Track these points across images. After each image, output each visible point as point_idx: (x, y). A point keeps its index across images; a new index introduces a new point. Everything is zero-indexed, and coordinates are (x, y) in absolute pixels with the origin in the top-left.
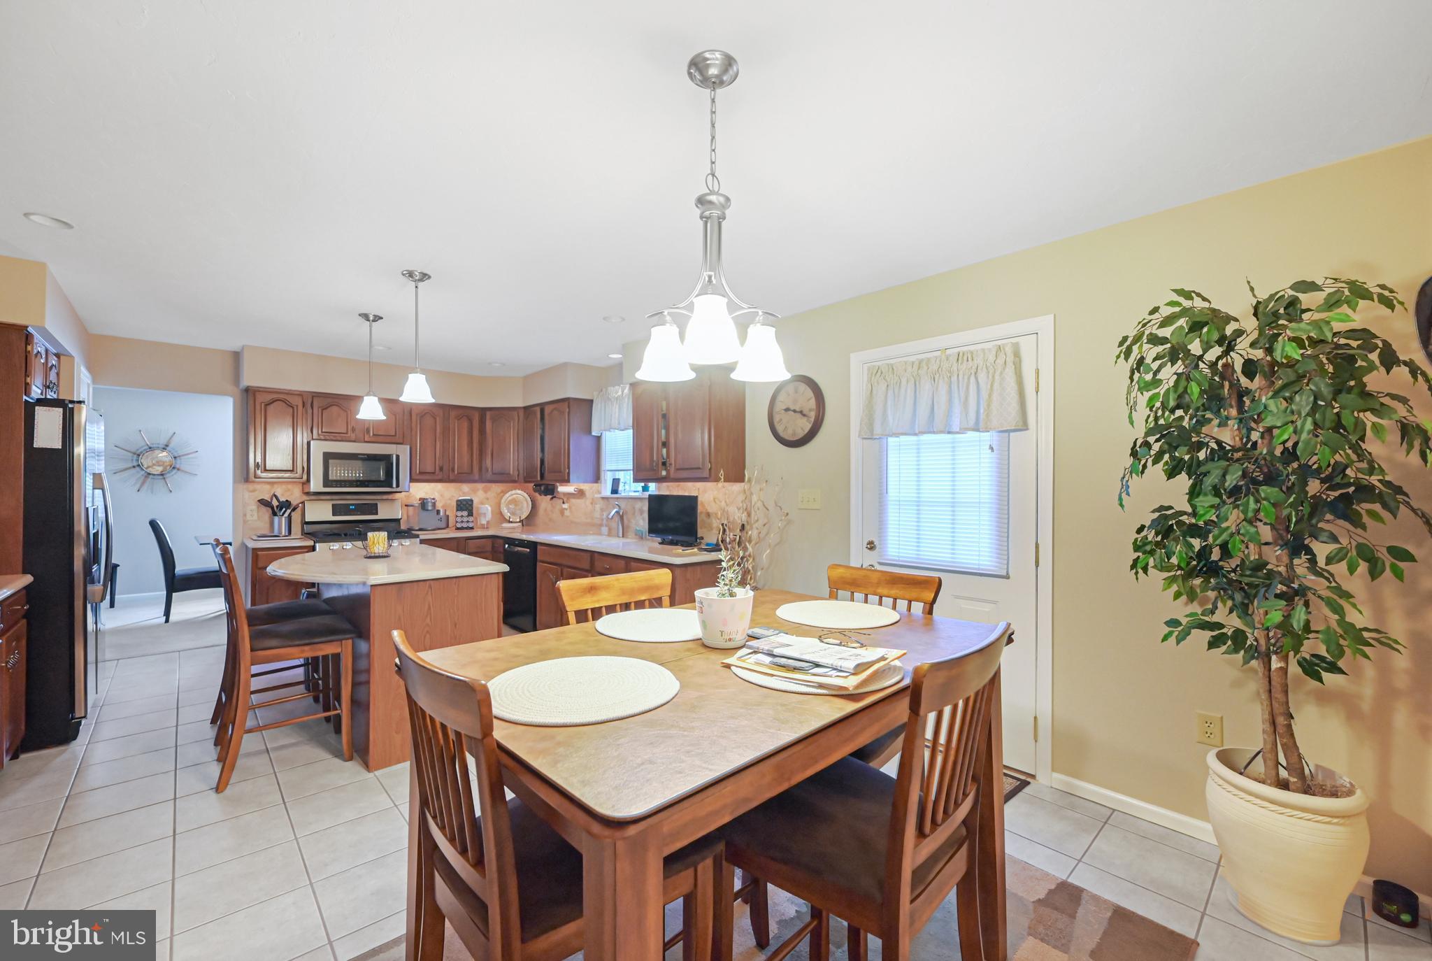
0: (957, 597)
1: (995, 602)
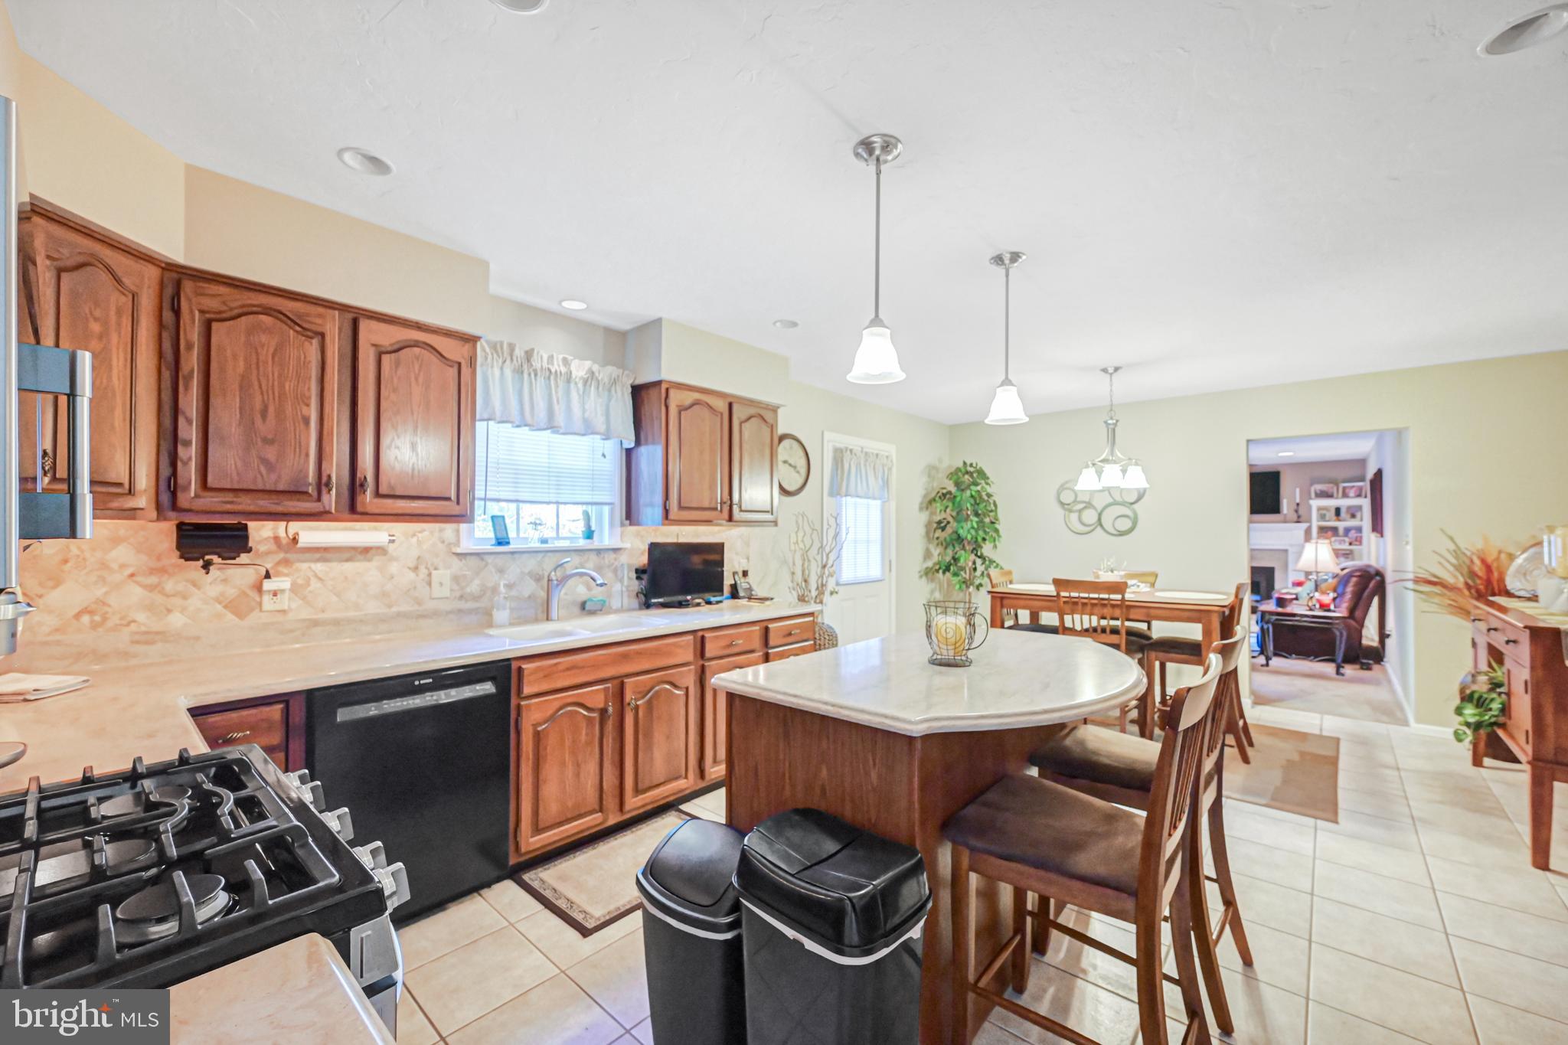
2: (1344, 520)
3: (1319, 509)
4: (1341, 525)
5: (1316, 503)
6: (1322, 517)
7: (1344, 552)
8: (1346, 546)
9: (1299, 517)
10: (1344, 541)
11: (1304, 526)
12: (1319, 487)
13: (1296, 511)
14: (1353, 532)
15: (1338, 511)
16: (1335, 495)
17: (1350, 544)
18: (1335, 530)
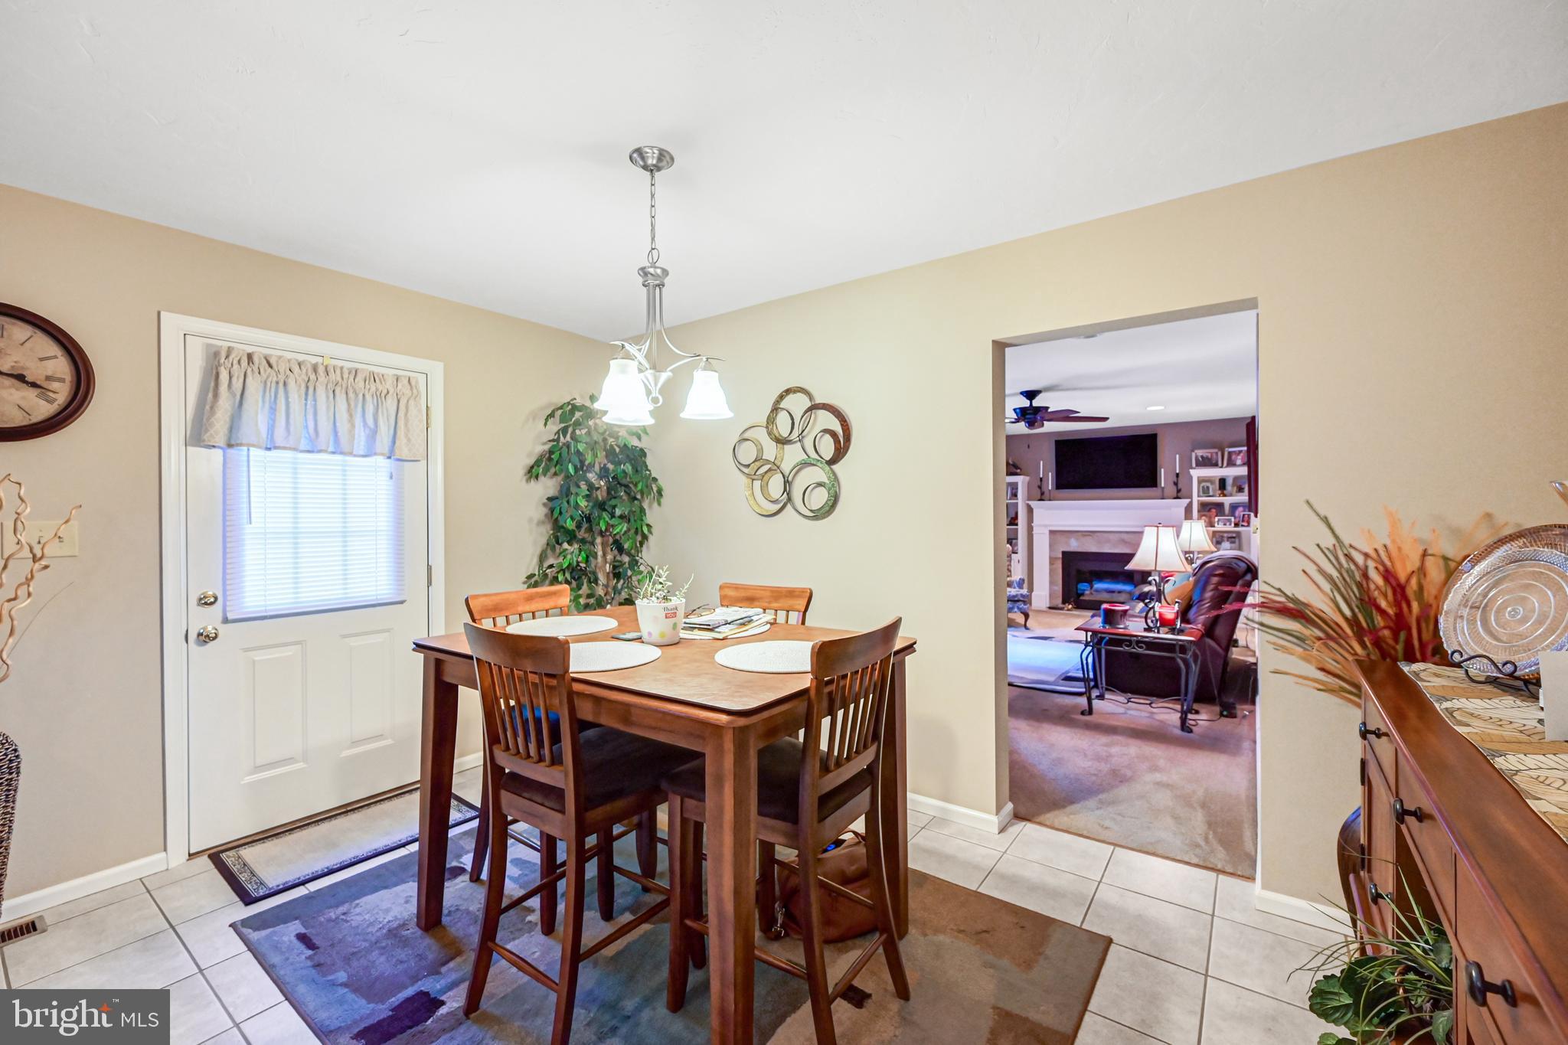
0: (345, 636)
1: (388, 631)
2: (1231, 495)
3: (1201, 481)
4: (1227, 501)
5: (1197, 473)
6: (1205, 491)
7: (1230, 535)
8: (1231, 528)
9: (1179, 491)
10: (1230, 521)
11: (1185, 502)
12: (1200, 453)
13: (1176, 484)
14: (1241, 509)
15: (1222, 482)
16: (1220, 464)
17: (1236, 525)
18: (1219, 506)
